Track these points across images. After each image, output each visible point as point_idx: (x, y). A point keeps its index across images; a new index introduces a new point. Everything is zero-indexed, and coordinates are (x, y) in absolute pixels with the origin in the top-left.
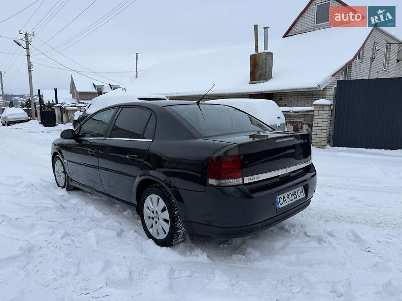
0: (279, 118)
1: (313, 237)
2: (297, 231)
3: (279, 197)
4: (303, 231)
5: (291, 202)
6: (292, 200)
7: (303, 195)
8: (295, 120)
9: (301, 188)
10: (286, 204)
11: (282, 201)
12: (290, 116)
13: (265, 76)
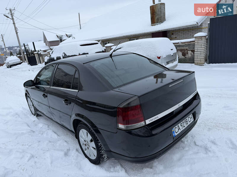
0: (172, 50)
1: (201, 146)
2: (189, 141)
3: (174, 128)
4: (193, 141)
5: (184, 128)
6: (184, 127)
7: (192, 120)
8: (183, 48)
9: (191, 116)
10: (180, 131)
11: (177, 130)
12: (179, 46)
13: (161, 20)
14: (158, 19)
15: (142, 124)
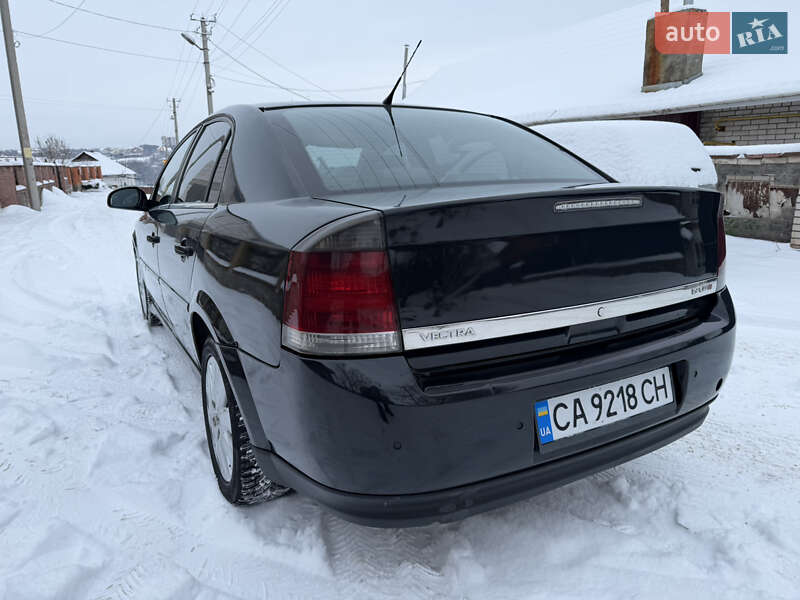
0: (695, 170)
1: (698, 535)
2: (653, 502)
3: (552, 403)
5: (606, 421)
6: (609, 414)
8: (747, 178)
9: (662, 375)
11: (565, 416)
12: (736, 169)
13: (683, 71)
14: (671, 69)
15: (382, 340)
